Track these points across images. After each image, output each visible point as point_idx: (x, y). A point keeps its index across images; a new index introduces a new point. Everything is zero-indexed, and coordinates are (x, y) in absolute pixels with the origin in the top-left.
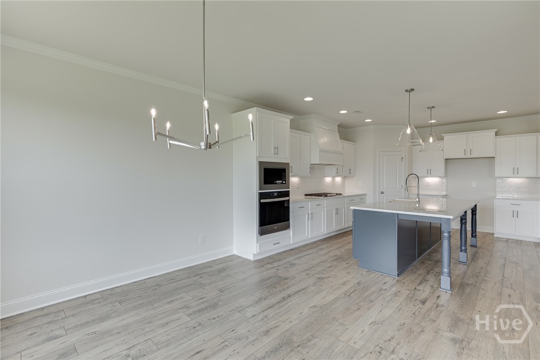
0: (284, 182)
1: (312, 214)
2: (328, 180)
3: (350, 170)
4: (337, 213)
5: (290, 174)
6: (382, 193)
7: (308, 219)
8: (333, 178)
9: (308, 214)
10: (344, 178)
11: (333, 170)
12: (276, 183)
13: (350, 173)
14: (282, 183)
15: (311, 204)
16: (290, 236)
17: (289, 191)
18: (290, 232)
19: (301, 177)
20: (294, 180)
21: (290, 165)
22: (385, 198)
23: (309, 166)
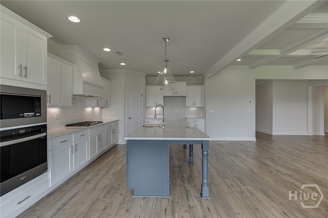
0: (39, 114)
1: (76, 145)
2: (89, 110)
3: (107, 101)
4: (99, 139)
5: (48, 104)
6: (130, 118)
7: (72, 152)
8: (93, 108)
9: (72, 147)
10: (102, 108)
11: (94, 101)
12: (23, 117)
13: (107, 104)
14: (35, 116)
15: (74, 135)
16: (48, 180)
17: (46, 125)
18: (49, 174)
19: (62, 108)
20: (52, 111)
21: (48, 94)
22: (131, 122)
23: (71, 97)
